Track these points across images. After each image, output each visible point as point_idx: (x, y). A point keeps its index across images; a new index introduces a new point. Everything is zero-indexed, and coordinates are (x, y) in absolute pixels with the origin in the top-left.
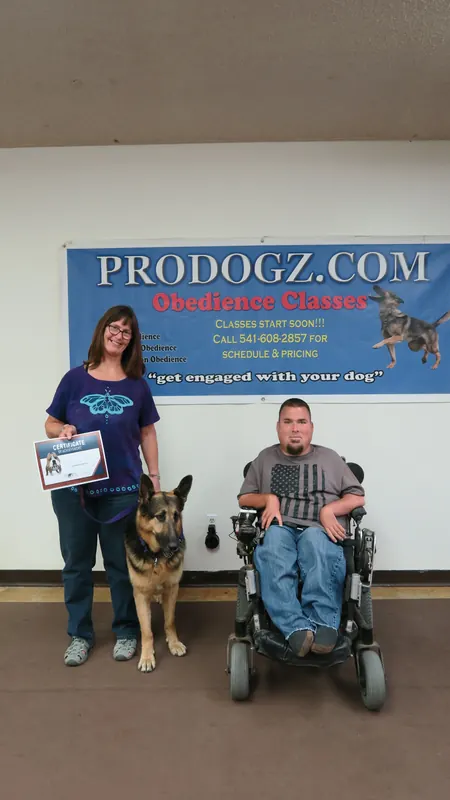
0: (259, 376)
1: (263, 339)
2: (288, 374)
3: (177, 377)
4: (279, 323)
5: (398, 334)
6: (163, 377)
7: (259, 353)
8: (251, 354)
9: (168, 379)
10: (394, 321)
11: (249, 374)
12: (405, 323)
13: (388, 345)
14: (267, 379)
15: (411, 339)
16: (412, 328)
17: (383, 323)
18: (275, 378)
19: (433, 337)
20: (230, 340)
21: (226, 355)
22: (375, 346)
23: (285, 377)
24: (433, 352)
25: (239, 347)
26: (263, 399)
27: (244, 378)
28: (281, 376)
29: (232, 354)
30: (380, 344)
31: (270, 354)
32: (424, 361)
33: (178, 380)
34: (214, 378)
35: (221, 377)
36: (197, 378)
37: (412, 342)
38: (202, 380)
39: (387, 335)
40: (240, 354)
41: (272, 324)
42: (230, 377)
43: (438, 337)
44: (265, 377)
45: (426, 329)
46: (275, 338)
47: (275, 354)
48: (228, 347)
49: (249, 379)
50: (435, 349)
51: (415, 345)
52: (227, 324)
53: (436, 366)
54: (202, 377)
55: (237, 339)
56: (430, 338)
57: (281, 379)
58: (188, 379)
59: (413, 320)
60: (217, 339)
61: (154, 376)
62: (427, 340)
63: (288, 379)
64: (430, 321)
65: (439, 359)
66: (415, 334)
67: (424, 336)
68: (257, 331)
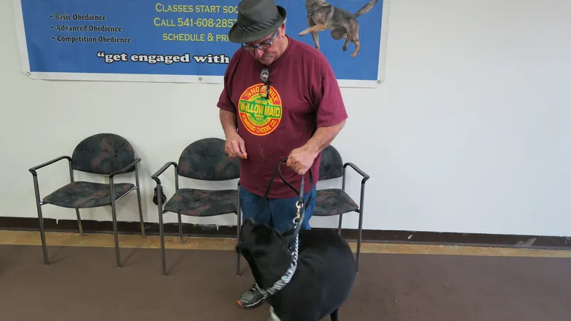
0: (196, 58)
1: (199, 23)
2: (222, 57)
3: (123, 56)
4: (213, 8)
5: (322, 23)
6: (111, 56)
7: (196, 36)
8: (189, 37)
9: (115, 58)
10: (319, 10)
11: (187, 56)
12: (330, 11)
13: (312, 33)
14: (203, 60)
15: (333, 28)
16: (334, 18)
17: (308, 12)
18: (210, 60)
19: (354, 26)
20: (170, 23)
21: (166, 37)
22: (300, 34)
23: (219, 60)
24: (352, 41)
25: (177, 30)
26: (201, 79)
27: (182, 59)
28: (216, 58)
29: (171, 37)
30: (306, 32)
31: (206, 37)
32: (345, 49)
33: (124, 59)
34: (156, 59)
35: (162, 57)
36: (141, 58)
37: (334, 31)
38: (146, 59)
39: (312, 24)
40: (179, 37)
41: (207, 9)
42: (170, 57)
43: (358, 26)
44: (201, 58)
45: (348, 19)
46: (210, 23)
47: (210, 38)
48: (168, 30)
49: (187, 60)
50: (355, 38)
51: (337, 34)
52: (166, 8)
53: (355, 54)
54: (145, 57)
55: (176, 22)
56: (351, 27)
57: (216, 61)
58: (133, 58)
59: (336, 10)
60: (157, 21)
61: (103, 55)
62: (348, 30)
63: (222, 61)
64: (352, 12)
65: (358, 48)
66: (338, 23)
67: (346, 25)
68: (195, 16)
